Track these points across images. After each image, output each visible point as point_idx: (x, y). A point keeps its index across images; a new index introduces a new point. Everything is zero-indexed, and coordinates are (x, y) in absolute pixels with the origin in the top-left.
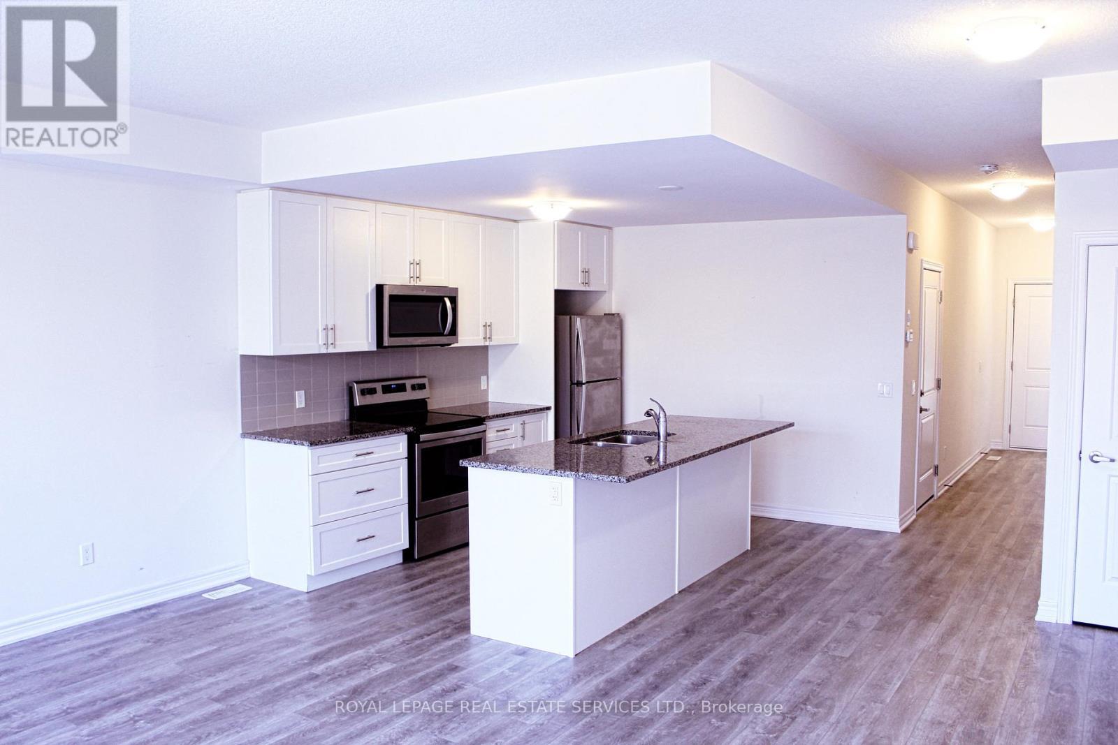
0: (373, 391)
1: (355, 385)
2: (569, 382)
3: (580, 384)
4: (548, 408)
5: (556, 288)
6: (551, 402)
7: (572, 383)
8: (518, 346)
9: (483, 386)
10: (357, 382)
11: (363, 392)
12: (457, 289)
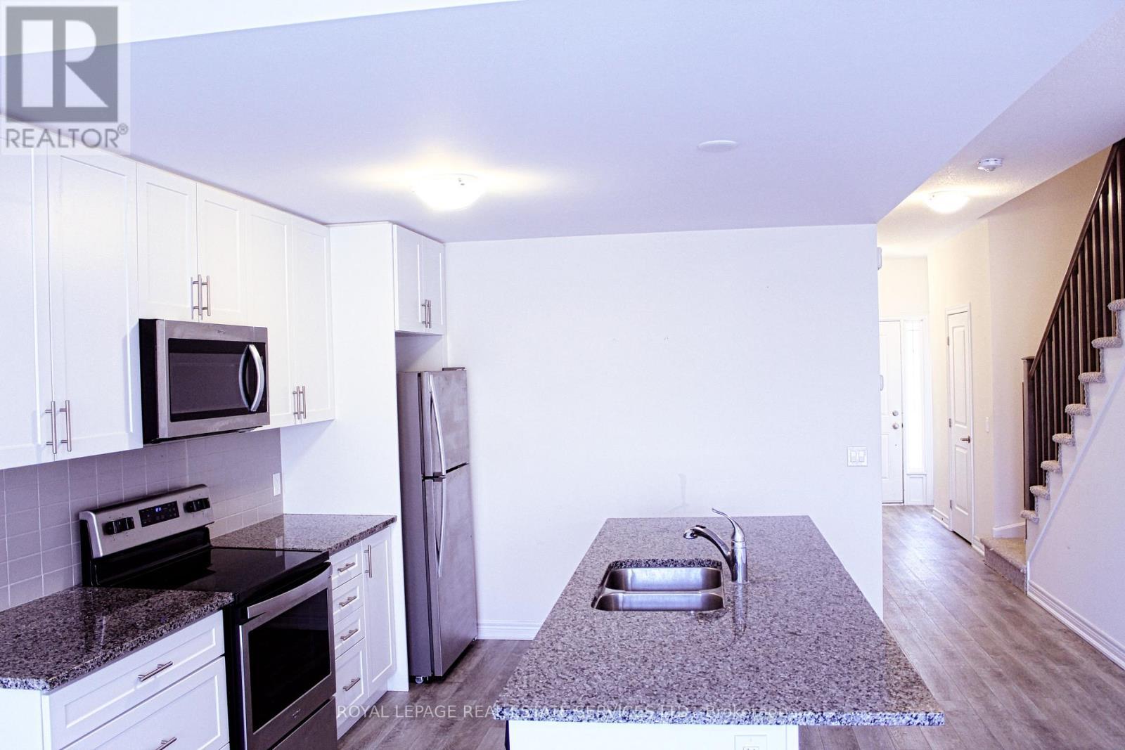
0: (126, 525)
1: (93, 515)
2: (421, 475)
3: (437, 477)
4: (393, 520)
5: (398, 329)
6: (397, 512)
7: (425, 478)
8: (333, 424)
9: (276, 492)
10: (97, 511)
11: (108, 529)
12: (265, 330)
